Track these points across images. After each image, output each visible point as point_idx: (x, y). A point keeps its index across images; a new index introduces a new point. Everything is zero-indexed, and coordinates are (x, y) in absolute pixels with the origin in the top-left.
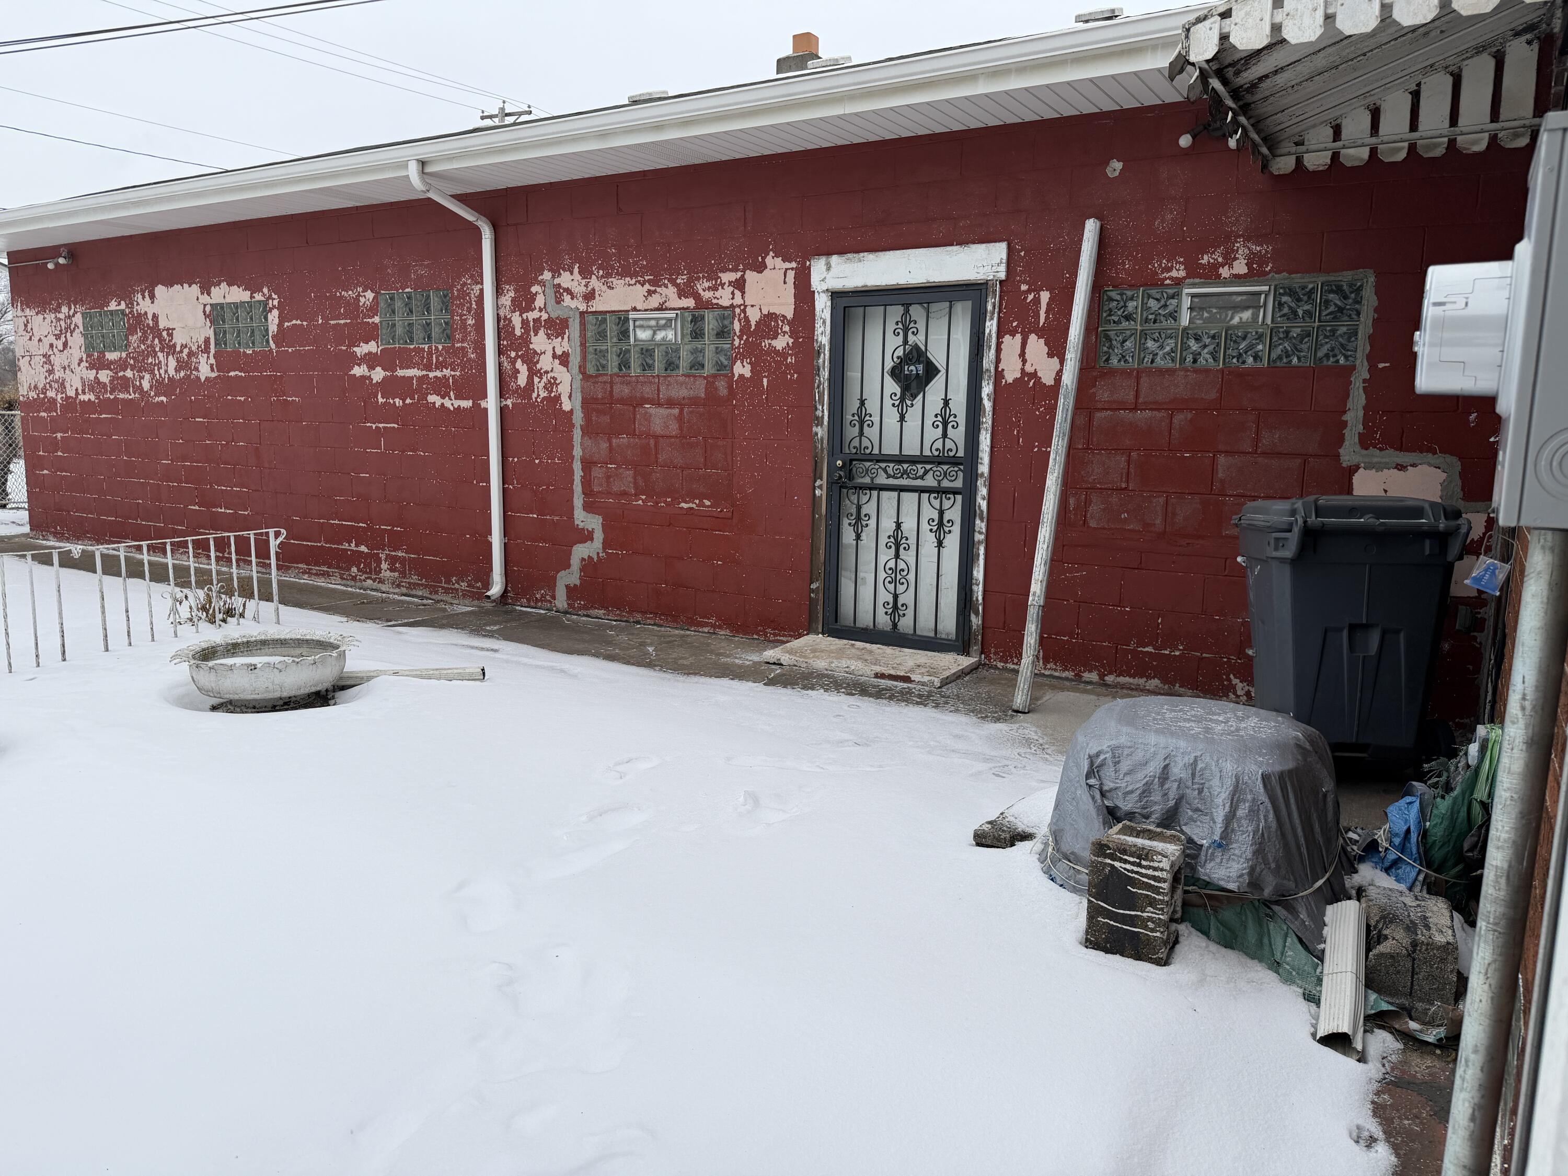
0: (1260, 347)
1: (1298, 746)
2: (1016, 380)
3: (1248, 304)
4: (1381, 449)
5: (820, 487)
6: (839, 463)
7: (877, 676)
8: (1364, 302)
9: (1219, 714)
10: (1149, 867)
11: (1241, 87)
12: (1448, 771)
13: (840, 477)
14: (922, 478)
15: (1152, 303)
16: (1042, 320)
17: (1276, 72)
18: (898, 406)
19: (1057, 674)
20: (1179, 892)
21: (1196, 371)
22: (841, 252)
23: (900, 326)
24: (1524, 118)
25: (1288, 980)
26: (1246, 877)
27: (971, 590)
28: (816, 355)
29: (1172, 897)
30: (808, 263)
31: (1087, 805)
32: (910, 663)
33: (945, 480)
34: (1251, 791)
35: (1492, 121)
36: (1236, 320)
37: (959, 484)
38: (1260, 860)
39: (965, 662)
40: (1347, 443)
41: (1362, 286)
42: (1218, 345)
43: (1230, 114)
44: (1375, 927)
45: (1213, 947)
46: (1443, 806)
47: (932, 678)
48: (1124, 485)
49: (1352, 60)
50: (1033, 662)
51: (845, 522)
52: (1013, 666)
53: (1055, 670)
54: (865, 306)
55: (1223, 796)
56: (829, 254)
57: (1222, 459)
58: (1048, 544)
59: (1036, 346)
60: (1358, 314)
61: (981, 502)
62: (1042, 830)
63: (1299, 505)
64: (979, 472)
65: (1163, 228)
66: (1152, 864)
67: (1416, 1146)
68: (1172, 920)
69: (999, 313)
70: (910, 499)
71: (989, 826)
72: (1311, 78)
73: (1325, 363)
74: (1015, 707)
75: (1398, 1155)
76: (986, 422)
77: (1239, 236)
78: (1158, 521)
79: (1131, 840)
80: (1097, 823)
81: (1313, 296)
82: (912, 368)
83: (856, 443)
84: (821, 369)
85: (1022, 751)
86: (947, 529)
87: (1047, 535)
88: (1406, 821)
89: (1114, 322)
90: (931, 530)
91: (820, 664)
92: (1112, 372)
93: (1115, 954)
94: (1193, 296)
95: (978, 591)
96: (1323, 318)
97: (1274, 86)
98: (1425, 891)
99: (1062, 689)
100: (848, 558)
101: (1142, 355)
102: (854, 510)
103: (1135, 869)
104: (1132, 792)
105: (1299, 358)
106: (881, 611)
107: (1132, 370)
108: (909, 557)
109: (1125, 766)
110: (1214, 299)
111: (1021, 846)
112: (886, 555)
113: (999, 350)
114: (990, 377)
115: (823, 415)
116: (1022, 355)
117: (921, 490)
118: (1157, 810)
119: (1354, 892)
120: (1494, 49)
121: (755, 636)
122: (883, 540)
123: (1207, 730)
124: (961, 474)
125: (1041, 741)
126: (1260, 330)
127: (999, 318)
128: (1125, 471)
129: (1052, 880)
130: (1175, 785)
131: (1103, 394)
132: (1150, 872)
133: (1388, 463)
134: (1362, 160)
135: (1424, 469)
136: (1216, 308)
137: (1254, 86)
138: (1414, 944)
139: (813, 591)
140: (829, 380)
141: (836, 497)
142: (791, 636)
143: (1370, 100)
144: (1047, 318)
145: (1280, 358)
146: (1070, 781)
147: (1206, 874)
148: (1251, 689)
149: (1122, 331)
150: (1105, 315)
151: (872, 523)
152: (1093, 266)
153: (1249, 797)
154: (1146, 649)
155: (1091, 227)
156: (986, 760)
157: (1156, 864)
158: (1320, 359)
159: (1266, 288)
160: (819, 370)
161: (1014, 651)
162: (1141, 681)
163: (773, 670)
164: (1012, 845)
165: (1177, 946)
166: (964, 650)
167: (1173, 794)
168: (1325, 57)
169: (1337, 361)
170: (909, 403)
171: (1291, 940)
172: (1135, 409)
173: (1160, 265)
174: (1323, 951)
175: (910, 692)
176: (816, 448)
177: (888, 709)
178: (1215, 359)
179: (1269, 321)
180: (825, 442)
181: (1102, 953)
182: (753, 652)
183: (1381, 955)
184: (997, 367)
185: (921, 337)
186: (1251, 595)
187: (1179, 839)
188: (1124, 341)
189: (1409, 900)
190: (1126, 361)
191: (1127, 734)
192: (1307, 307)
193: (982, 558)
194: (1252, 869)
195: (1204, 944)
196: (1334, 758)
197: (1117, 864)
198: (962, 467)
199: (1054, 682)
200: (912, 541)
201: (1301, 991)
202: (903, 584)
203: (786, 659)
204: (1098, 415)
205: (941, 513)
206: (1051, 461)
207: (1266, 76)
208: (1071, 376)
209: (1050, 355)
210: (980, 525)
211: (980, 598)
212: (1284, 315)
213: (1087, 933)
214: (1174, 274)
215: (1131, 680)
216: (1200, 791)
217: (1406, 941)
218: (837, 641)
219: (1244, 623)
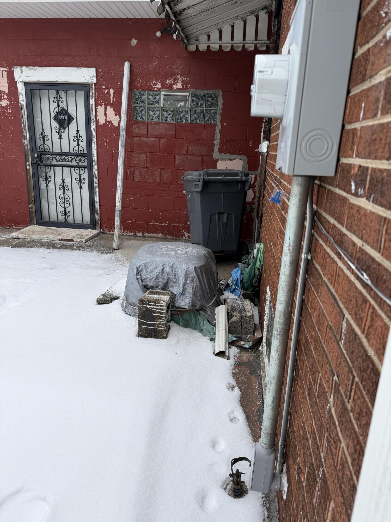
0: (187, 116)
1: (205, 256)
2: (104, 124)
3: (182, 100)
4: (225, 154)
5: (29, 165)
6: (36, 155)
7: (60, 240)
8: (219, 101)
9: (180, 247)
10: (159, 306)
11: (177, 12)
12: (248, 259)
13: (37, 161)
14: (71, 161)
15: (150, 97)
16: (112, 101)
17: (188, 8)
18: (58, 132)
19: (128, 234)
20: (169, 312)
21: (167, 124)
22: (27, 65)
23: (56, 99)
24: (264, 40)
25: (205, 335)
26: (191, 303)
27: (95, 205)
28: (20, 109)
29: (167, 314)
30: (12, 69)
31: (137, 286)
32: (73, 234)
33: (80, 163)
34: (191, 274)
35: (255, 40)
36: (179, 105)
37: (86, 164)
38: (195, 297)
39: (95, 232)
40: (215, 151)
41: (218, 95)
42: (174, 114)
43: (173, 23)
44: (230, 313)
45: (181, 328)
46: (247, 270)
47: (82, 239)
48: (146, 166)
49: (213, 8)
50: (119, 231)
51: (41, 180)
52: (112, 233)
53: (128, 233)
54: (40, 90)
55: (182, 276)
56: (21, 65)
57: (177, 157)
58: (121, 187)
59: (110, 111)
60: (217, 106)
61: (95, 171)
62: (122, 295)
63: (202, 172)
64: (93, 159)
65: (153, 68)
66: (160, 304)
67: (246, 386)
68: (168, 322)
69: (95, 96)
70: (66, 170)
71: (103, 296)
72: (200, 13)
73: (208, 123)
74: (113, 248)
75: (241, 391)
76: (94, 140)
77: (178, 74)
78: (158, 179)
79: (152, 296)
80: (140, 292)
81: (203, 98)
82: (62, 117)
83: (42, 147)
84: (24, 115)
85: (116, 264)
86: (83, 182)
87: (120, 184)
88: (237, 276)
89: (138, 103)
90: (77, 182)
91: (36, 237)
92: (138, 123)
93: (148, 337)
94: (165, 95)
95: (97, 206)
96: (207, 106)
97: (188, 14)
98: (243, 298)
99: (130, 240)
100: (44, 194)
101: (148, 117)
102: (44, 175)
103: (154, 307)
104: (152, 279)
105: (200, 121)
106: (60, 215)
107: (145, 122)
108: (69, 193)
109: (149, 270)
110: (172, 97)
111: (115, 302)
112: (60, 192)
113: (96, 112)
114: (94, 122)
115: (26, 135)
116: (105, 114)
117: (71, 167)
118: (161, 284)
119: (223, 301)
120: (256, 14)
121: (7, 227)
122: (58, 187)
123: (176, 254)
124: (86, 160)
125: (123, 259)
126: (187, 110)
127: (95, 99)
128: (146, 160)
129: (126, 313)
130: (166, 274)
131: (136, 131)
132: (159, 307)
133: (227, 158)
134: (217, 49)
135: (237, 160)
136: (172, 100)
137: (181, 13)
138: (242, 317)
139: (30, 208)
140: (28, 120)
141: (36, 169)
142: (23, 226)
143: (219, 27)
144: (113, 100)
145: (193, 120)
146: (131, 277)
147: (178, 304)
148: (190, 235)
149: (140, 107)
150: (134, 100)
151: (53, 179)
152: (128, 80)
153: (191, 276)
154: (157, 224)
155: (127, 65)
156: (103, 269)
157: (161, 305)
158: (206, 121)
159: (188, 94)
160: (22, 116)
161: (112, 227)
162: (156, 235)
163: (15, 241)
164: (111, 302)
165: (170, 330)
166: (94, 228)
167: (166, 278)
168: (204, 5)
169: (211, 122)
170: (63, 131)
171: (206, 321)
172: (147, 137)
173: (152, 82)
174: (215, 323)
175: (73, 245)
176: (25, 149)
177: (64, 253)
178: (173, 120)
179: (190, 106)
180: (29, 146)
181: (144, 338)
182: (6, 234)
183: (232, 322)
184: (96, 118)
185: (65, 103)
186: (188, 204)
187: (168, 294)
188: (142, 111)
189: (239, 302)
190: (143, 119)
191: (150, 258)
192: (201, 102)
193: (97, 193)
194: (193, 300)
195: (178, 328)
196: (215, 256)
197: (148, 306)
198: (86, 158)
199: (127, 237)
200: (70, 187)
201: (209, 338)
202: (67, 204)
203: (20, 236)
204: (135, 139)
205: (80, 176)
206: (119, 156)
207: (185, 9)
208: (124, 123)
209: (116, 115)
210: (96, 180)
211: (98, 208)
212: (194, 105)
213: (139, 332)
214: (157, 86)
215: (153, 235)
216: (175, 276)
217: (239, 316)
218: (43, 227)
219: (187, 213)
